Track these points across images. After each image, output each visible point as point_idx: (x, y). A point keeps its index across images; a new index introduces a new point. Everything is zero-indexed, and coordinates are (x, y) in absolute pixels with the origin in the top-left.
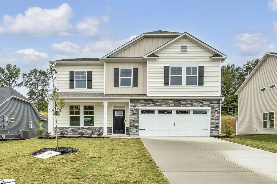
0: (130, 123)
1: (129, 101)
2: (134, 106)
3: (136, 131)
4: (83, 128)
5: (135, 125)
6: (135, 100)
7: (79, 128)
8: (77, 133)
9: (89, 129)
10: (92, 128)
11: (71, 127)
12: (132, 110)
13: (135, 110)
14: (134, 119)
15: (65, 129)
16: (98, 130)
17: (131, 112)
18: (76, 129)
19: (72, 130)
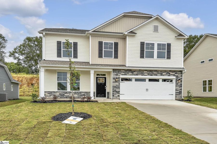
0: (113, 89)
1: (112, 70)
2: (116, 75)
3: (117, 96)
4: (70, 92)
5: (117, 90)
6: (117, 69)
7: (66, 93)
8: (64, 96)
9: (75, 93)
10: (78, 92)
11: (59, 92)
12: (115, 78)
13: (117, 78)
14: (116, 85)
15: (53, 93)
16: (83, 94)
17: (114, 80)
18: (64, 94)
19: (60, 94)
